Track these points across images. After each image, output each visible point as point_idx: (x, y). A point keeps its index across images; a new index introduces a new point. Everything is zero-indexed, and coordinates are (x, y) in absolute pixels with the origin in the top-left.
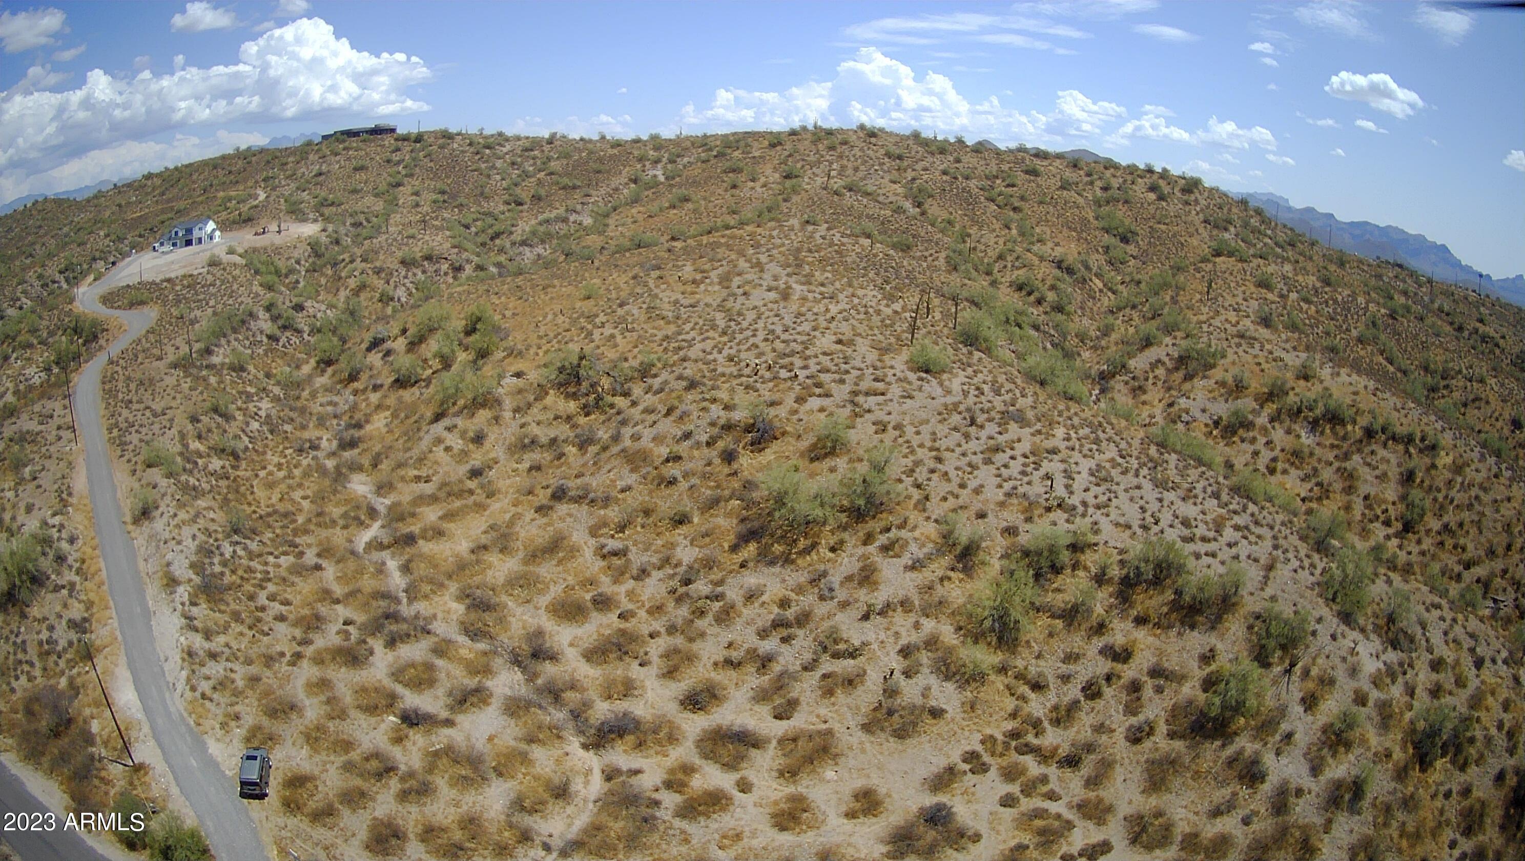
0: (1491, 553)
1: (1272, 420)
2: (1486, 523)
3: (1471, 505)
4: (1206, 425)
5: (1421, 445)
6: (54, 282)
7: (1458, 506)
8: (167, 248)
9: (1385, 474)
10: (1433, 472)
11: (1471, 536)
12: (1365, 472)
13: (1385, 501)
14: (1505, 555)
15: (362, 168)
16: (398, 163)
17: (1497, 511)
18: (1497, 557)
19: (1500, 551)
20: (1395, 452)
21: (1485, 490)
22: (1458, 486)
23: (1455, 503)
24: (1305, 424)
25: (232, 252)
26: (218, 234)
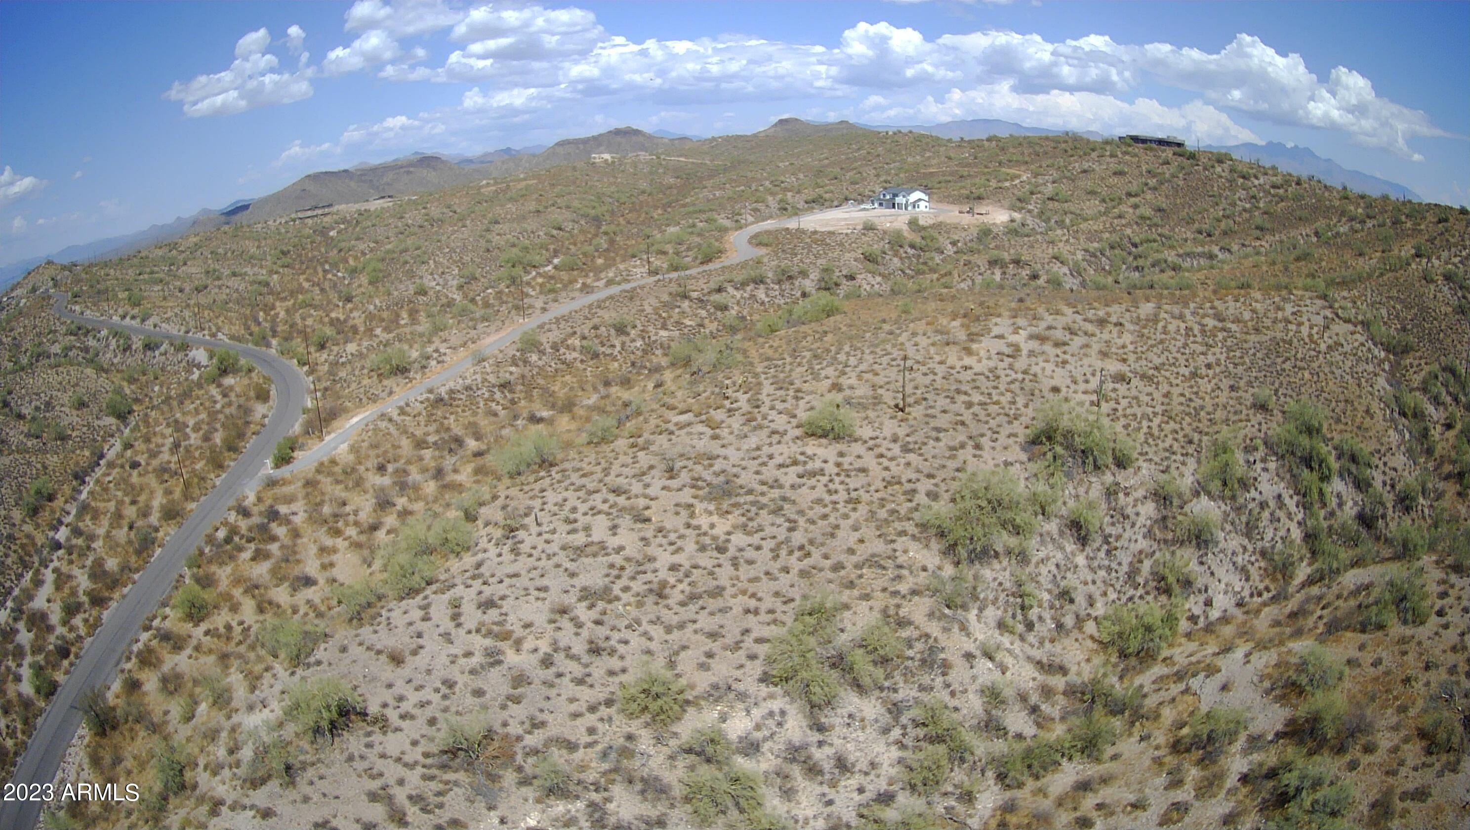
8: (874, 205)
15: (1121, 173)
16: (1155, 176)
25: (913, 223)
26: (922, 204)
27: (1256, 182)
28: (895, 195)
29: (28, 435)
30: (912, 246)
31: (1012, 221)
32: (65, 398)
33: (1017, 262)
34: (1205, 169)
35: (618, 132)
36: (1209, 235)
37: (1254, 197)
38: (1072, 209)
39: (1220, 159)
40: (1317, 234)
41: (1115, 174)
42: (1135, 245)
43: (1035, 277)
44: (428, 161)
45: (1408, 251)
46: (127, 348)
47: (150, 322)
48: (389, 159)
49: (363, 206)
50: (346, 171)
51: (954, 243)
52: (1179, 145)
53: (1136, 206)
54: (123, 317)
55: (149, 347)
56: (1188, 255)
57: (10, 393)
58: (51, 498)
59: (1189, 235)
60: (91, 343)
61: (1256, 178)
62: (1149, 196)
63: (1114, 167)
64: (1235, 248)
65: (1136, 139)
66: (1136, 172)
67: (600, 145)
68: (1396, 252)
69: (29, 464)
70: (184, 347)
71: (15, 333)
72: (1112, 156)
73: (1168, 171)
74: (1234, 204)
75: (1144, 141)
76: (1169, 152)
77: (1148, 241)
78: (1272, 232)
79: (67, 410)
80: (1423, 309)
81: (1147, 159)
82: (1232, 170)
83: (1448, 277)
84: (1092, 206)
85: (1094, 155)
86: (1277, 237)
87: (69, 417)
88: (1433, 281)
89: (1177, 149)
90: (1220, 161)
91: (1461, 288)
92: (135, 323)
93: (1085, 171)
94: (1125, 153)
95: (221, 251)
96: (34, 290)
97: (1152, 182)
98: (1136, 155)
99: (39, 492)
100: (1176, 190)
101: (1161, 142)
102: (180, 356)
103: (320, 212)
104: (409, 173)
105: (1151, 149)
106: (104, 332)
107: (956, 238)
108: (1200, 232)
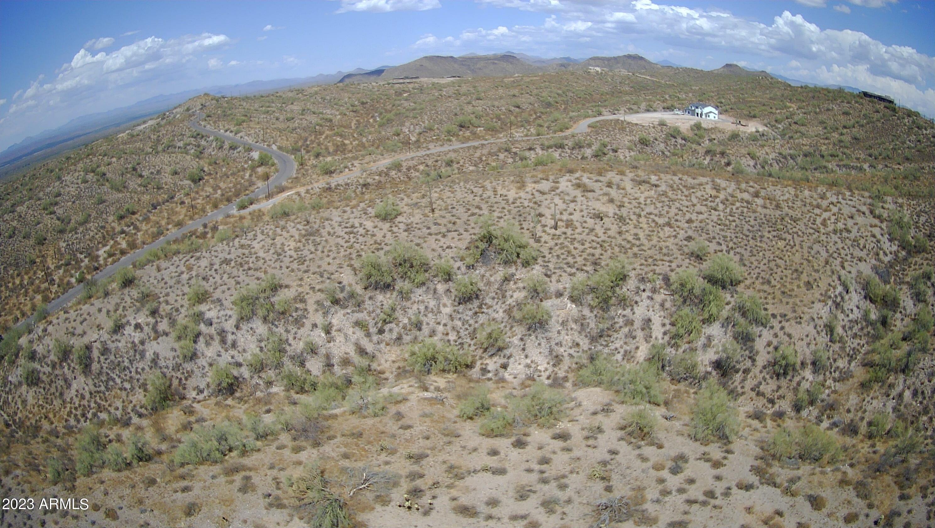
15: (847, 114)
16: (867, 118)
25: (696, 125)
26: (712, 115)
27: (925, 132)
28: (696, 108)
29: (140, 185)
31: (757, 132)
32: (168, 169)
34: (898, 119)
35: (629, 57)
37: (919, 141)
39: (910, 114)
43: (728, 164)
44: (508, 58)
46: (221, 147)
47: (239, 135)
48: (491, 53)
49: (436, 80)
50: (452, 57)
52: (891, 102)
54: (226, 131)
55: (233, 148)
57: (138, 164)
58: (134, 213)
60: (203, 143)
61: (926, 129)
63: (846, 109)
66: (857, 114)
67: (618, 63)
69: (131, 198)
70: (250, 150)
71: (161, 134)
72: (848, 103)
73: (875, 117)
75: (871, 96)
76: (881, 106)
79: (167, 175)
82: (914, 122)
85: (839, 100)
87: (167, 179)
89: (887, 104)
90: (909, 116)
92: (231, 135)
93: (828, 110)
94: (856, 102)
95: (328, 98)
96: (188, 110)
97: (863, 122)
98: (862, 104)
99: (128, 210)
101: (880, 99)
102: (246, 154)
103: (408, 81)
104: (494, 63)
106: (212, 138)
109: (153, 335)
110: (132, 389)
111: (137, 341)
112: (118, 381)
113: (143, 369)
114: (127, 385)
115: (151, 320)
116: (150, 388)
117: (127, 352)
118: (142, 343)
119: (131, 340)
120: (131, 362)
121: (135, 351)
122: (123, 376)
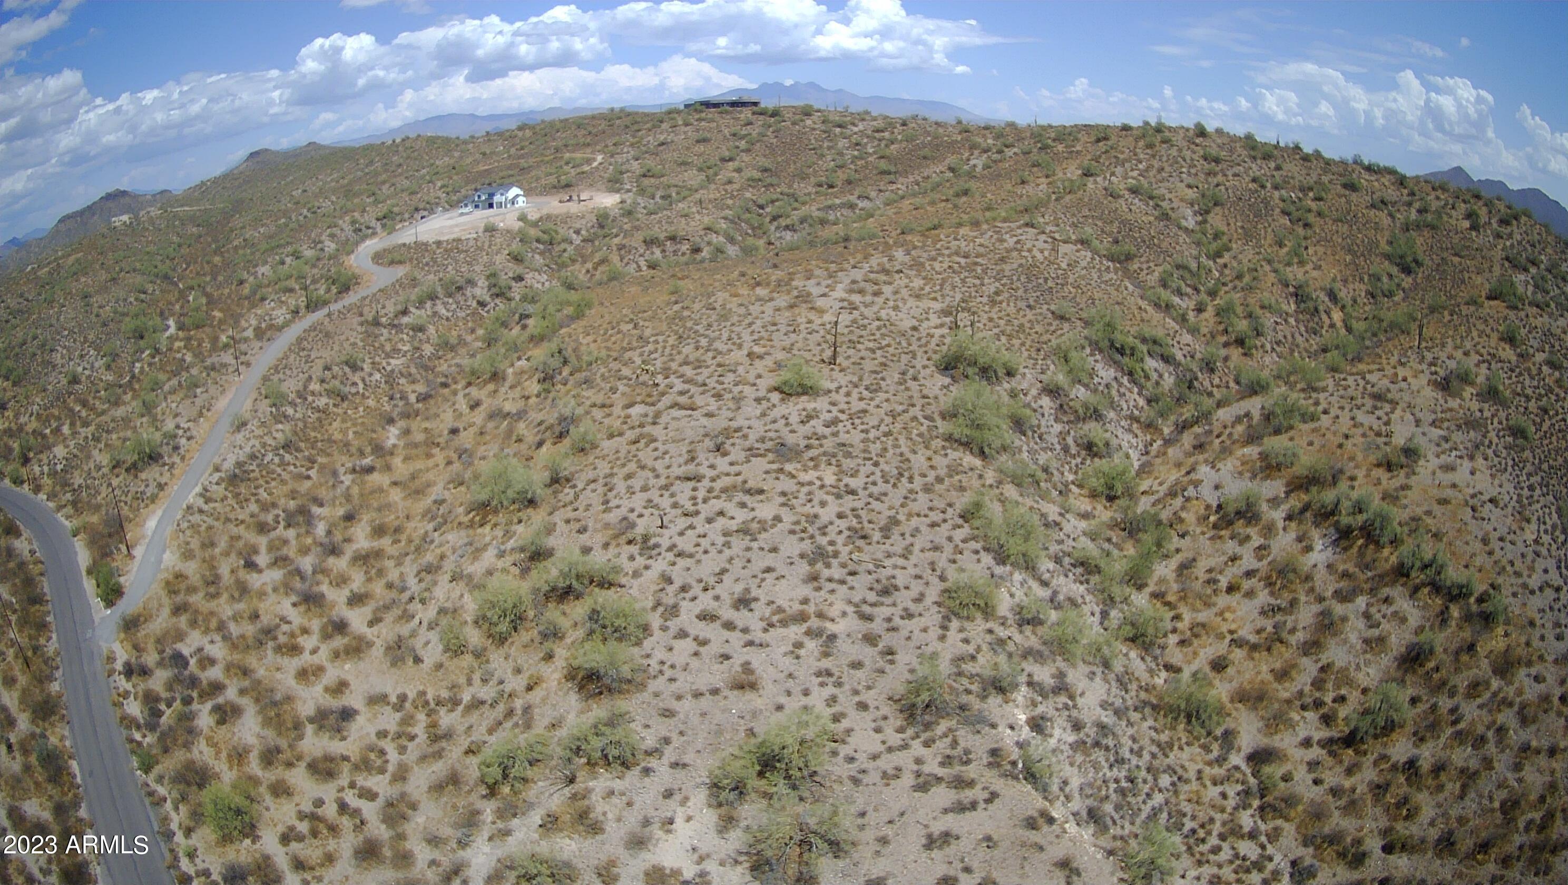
0: (1446, 844)
1: (1289, 518)
2: (1486, 784)
3: (1483, 739)
4: (1208, 507)
5: (1474, 608)
6: (368, 228)
7: (1459, 734)
8: (469, 208)
9: (1381, 640)
10: (1465, 658)
11: (1441, 797)
12: (1355, 630)
13: (1350, 683)
14: (1471, 856)
15: (704, 140)
16: (742, 138)
17: (1518, 767)
18: (1453, 854)
19: (1466, 844)
20: (1425, 607)
21: (1524, 721)
22: (1487, 695)
23: (1462, 726)
24: (1332, 530)
25: (522, 218)
26: (521, 200)
28: (491, 195)
30: (538, 241)
31: (622, 202)
33: (673, 238)
34: (794, 124)
36: (831, 187)
37: (859, 144)
38: (673, 182)
39: (806, 111)
40: (951, 169)
41: (698, 141)
42: (761, 207)
43: (697, 250)
45: (1073, 172)
51: (577, 232)
52: (755, 104)
53: (739, 170)
56: (830, 207)
59: (811, 189)
62: (746, 157)
63: (696, 136)
64: (873, 194)
65: (707, 104)
66: (720, 137)
68: (1061, 175)
72: (686, 125)
73: (755, 131)
74: (841, 154)
75: (716, 105)
76: (747, 113)
77: (773, 202)
78: (905, 173)
80: (1124, 222)
81: (727, 123)
82: (824, 121)
83: (1134, 191)
84: (693, 177)
85: (664, 126)
86: (911, 179)
88: (1119, 196)
89: (754, 108)
90: (807, 114)
91: (1151, 198)
93: (663, 144)
97: (743, 144)
98: (712, 121)
100: (770, 147)
101: (734, 104)
105: (727, 112)
107: (578, 226)
108: (820, 185)
109: (1063, 699)
110: (1170, 770)
111: (1071, 738)
112: (1158, 799)
113: (1134, 740)
114: (1165, 780)
115: (1022, 694)
116: (1164, 737)
117: (1096, 766)
118: (1077, 726)
119: (1067, 751)
120: (1120, 761)
121: (1097, 744)
122: (1146, 789)
